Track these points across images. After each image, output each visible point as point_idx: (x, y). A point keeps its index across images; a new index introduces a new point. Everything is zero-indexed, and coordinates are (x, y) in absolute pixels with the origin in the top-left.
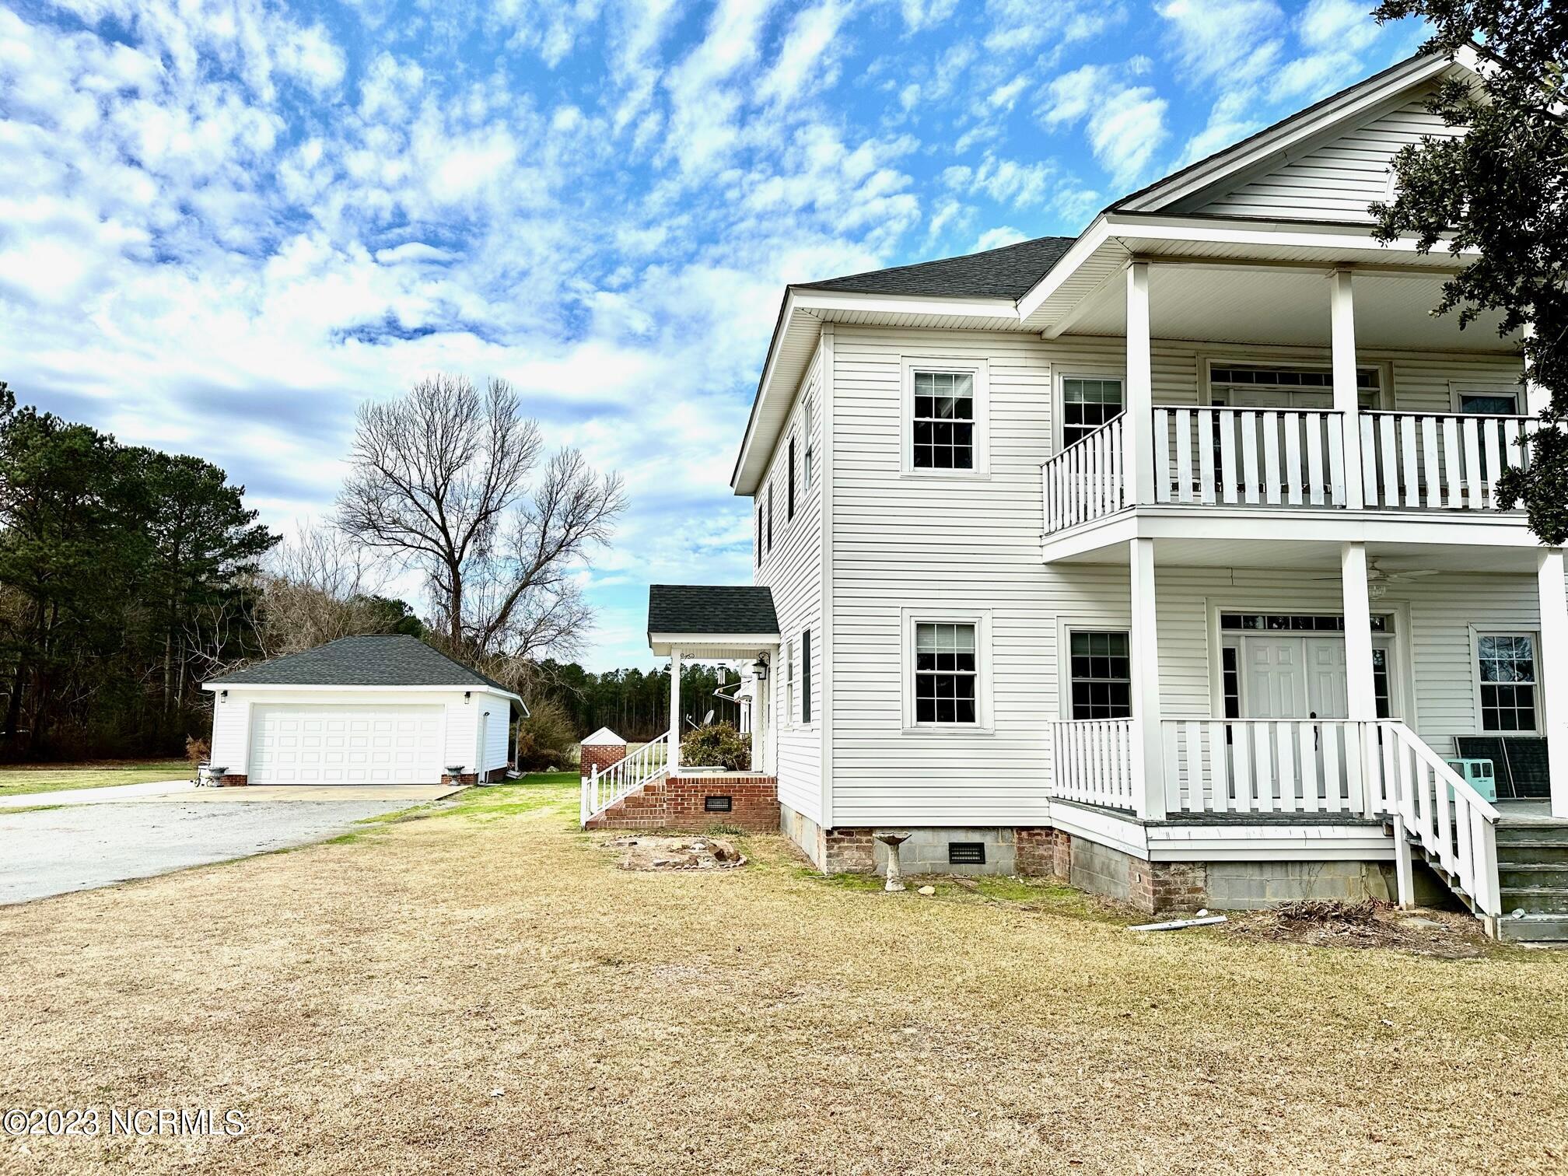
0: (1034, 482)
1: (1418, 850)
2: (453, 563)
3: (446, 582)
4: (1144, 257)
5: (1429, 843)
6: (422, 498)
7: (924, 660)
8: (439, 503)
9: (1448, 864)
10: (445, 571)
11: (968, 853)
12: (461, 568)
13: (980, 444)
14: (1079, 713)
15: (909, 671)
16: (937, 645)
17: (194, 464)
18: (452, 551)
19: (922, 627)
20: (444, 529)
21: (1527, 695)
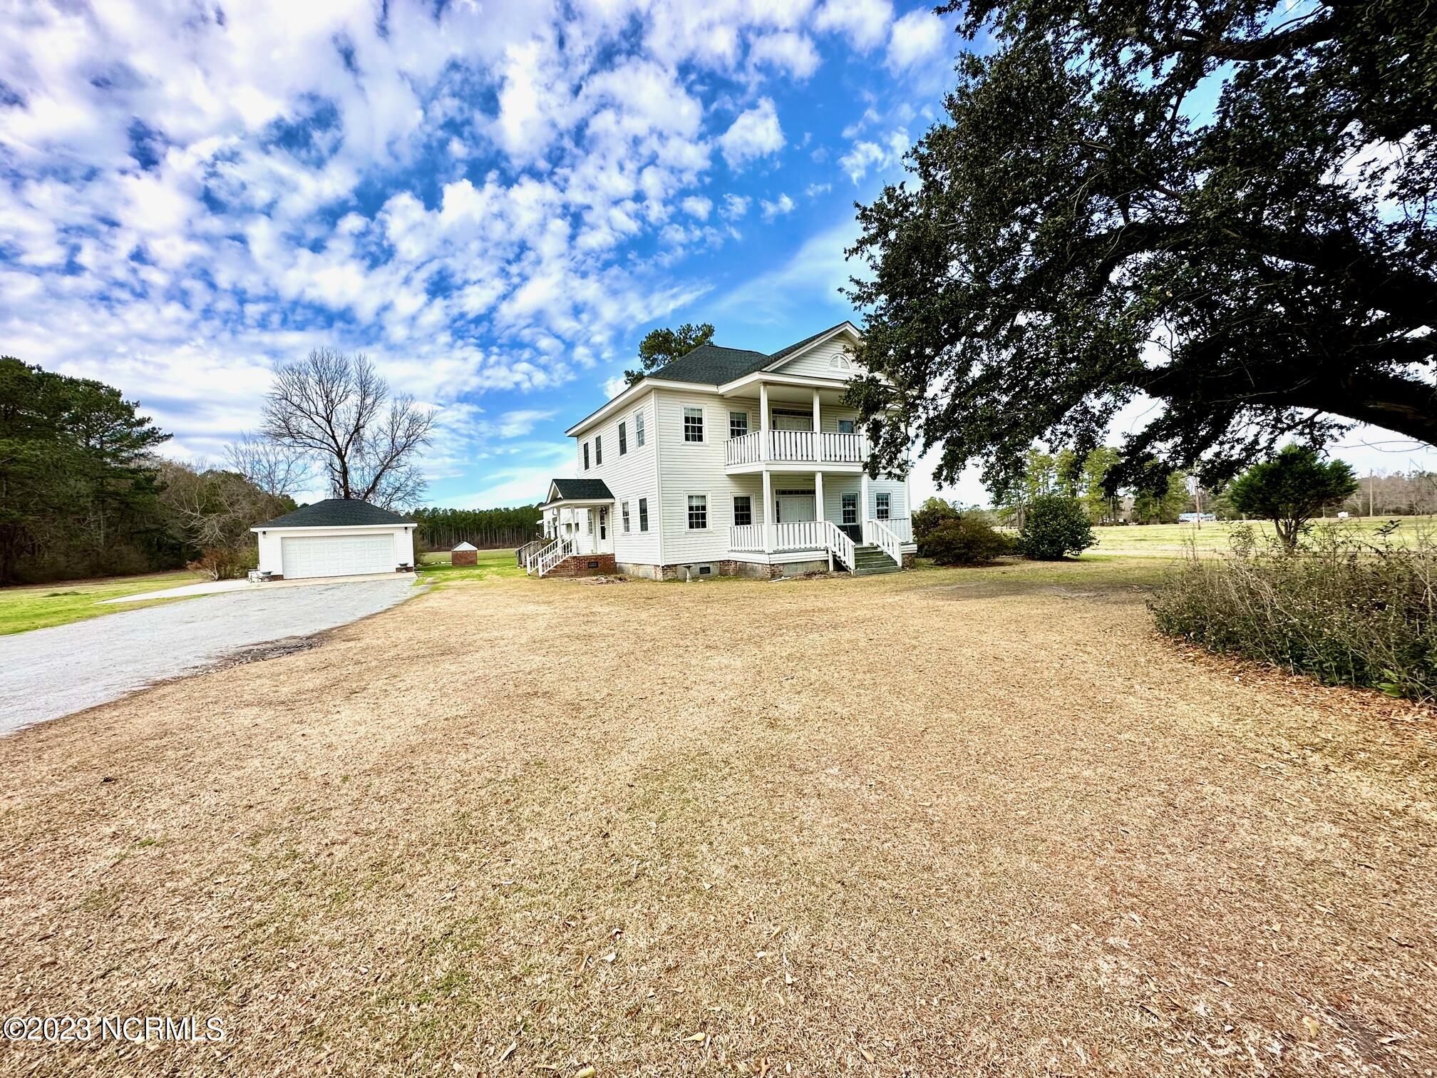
0: (723, 447)
1: (834, 556)
2: (341, 457)
3: (338, 468)
4: (766, 383)
5: (838, 554)
6: (318, 419)
7: (691, 508)
8: (329, 422)
9: (843, 558)
10: (337, 461)
11: (705, 570)
12: (346, 460)
13: (706, 433)
14: (737, 524)
15: (687, 512)
16: (695, 503)
17: (96, 386)
18: (340, 450)
19: (690, 497)
20: (334, 437)
21: (854, 512)
